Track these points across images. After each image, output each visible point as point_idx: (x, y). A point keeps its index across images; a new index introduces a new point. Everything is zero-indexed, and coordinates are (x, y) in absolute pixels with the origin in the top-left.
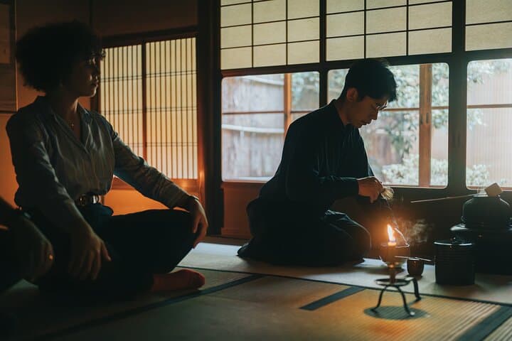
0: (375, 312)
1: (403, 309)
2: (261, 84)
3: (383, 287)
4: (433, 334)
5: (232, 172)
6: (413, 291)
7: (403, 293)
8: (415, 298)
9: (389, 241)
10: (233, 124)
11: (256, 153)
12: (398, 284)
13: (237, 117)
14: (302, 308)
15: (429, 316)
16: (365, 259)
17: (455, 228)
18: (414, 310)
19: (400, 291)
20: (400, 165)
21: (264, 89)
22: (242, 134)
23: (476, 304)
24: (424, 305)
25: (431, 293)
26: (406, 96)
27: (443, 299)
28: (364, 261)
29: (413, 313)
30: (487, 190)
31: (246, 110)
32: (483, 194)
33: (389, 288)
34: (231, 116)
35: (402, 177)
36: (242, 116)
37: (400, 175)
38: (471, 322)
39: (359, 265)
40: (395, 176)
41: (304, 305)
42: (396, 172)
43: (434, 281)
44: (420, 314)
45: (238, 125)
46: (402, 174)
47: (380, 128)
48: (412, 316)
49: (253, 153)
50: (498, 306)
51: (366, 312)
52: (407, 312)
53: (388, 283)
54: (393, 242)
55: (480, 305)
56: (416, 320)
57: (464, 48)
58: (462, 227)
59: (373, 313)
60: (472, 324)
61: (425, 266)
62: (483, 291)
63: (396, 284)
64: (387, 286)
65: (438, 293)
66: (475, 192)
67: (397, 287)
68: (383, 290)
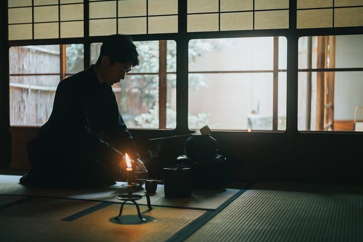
0: (117, 220)
1: (138, 217)
2: (45, 53)
3: (123, 201)
4: (157, 233)
5: (22, 120)
6: (146, 203)
7: (137, 205)
8: (148, 209)
9: (127, 167)
10: (22, 83)
11: (41, 105)
12: (134, 198)
13: (25, 78)
14: (63, 220)
15: (155, 221)
16: (117, 182)
17: (180, 158)
18: (145, 217)
19: (135, 204)
20: (148, 114)
21: (47, 58)
22: (30, 91)
23: (190, 211)
24: (154, 213)
25: (160, 204)
26: (152, 65)
27: (168, 208)
28: (116, 183)
29: (144, 219)
30: (201, 130)
31: (33, 72)
32: (199, 133)
33: (128, 202)
34: (21, 77)
35: (149, 123)
36: (30, 77)
37: (147, 121)
38: (185, 223)
39: (111, 187)
40: (145, 122)
41: (65, 217)
42: (145, 120)
43: (164, 196)
44: (150, 219)
45: (27, 84)
46: (149, 121)
47: (135, 88)
48: (144, 221)
49: (39, 106)
50: (205, 211)
51: (111, 220)
52: (140, 219)
53: (127, 198)
54: (130, 168)
55: (194, 211)
56: (146, 224)
57: (186, 30)
58: (185, 157)
59: (116, 221)
60: (186, 225)
61: (158, 185)
62: (196, 201)
63: (132, 198)
64: (126, 200)
65: (165, 204)
66: (194, 132)
67: (133, 201)
68: (123, 204)
